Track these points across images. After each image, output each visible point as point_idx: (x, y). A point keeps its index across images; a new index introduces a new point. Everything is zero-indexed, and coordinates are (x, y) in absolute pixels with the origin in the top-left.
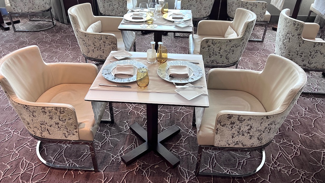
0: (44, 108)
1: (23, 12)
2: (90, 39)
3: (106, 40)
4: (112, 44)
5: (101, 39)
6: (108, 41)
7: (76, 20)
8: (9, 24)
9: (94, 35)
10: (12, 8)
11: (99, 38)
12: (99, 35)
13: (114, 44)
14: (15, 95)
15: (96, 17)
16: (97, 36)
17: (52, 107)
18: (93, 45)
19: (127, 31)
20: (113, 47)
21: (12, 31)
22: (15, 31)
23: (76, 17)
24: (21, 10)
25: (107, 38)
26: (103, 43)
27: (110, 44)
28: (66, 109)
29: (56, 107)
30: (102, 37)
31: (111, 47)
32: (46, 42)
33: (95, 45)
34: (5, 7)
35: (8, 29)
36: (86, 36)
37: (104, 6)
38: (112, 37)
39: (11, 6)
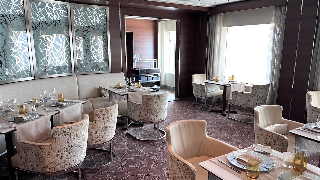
0: (178, 160)
1: (239, 105)
2: (263, 135)
3: (277, 139)
4: (281, 145)
5: (273, 137)
6: (278, 141)
7: (257, 115)
8: (227, 112)
9: (267, 132)
10: (232, 101)
11: (270, 136)
12: (272, 134)
13: (283, 146)
14: (171, 145)
15: (285, 120)
16: (269, 133)
17: (183, 162)
18: (264, 141)
19: (302, 138)
20: (282, 149)
21: (226, 118)
22: (229, 118)
23: (257, 113)
24: (238, 104)
25: (277, 138)
26: (273, 141)
27: (280, 144)
28: (189, 168)
29: (185, 164)
30: (274, 135)
31: (280, 148)
32: (244, 132)
33: (265, 141)
34: (228, 99)
35: (225, 115)
36: (260, 131)
37: (311, 115)
38: (284, 139)
39: (233, 99)
